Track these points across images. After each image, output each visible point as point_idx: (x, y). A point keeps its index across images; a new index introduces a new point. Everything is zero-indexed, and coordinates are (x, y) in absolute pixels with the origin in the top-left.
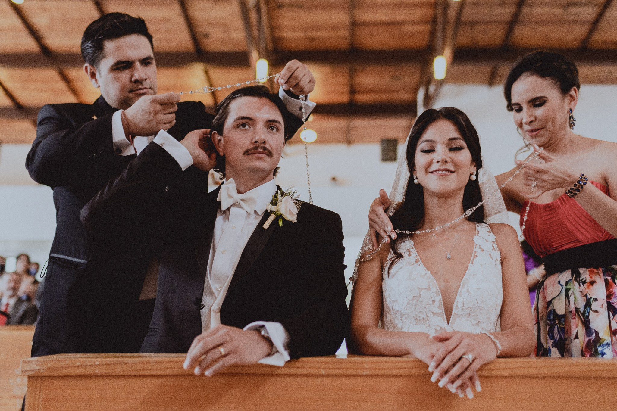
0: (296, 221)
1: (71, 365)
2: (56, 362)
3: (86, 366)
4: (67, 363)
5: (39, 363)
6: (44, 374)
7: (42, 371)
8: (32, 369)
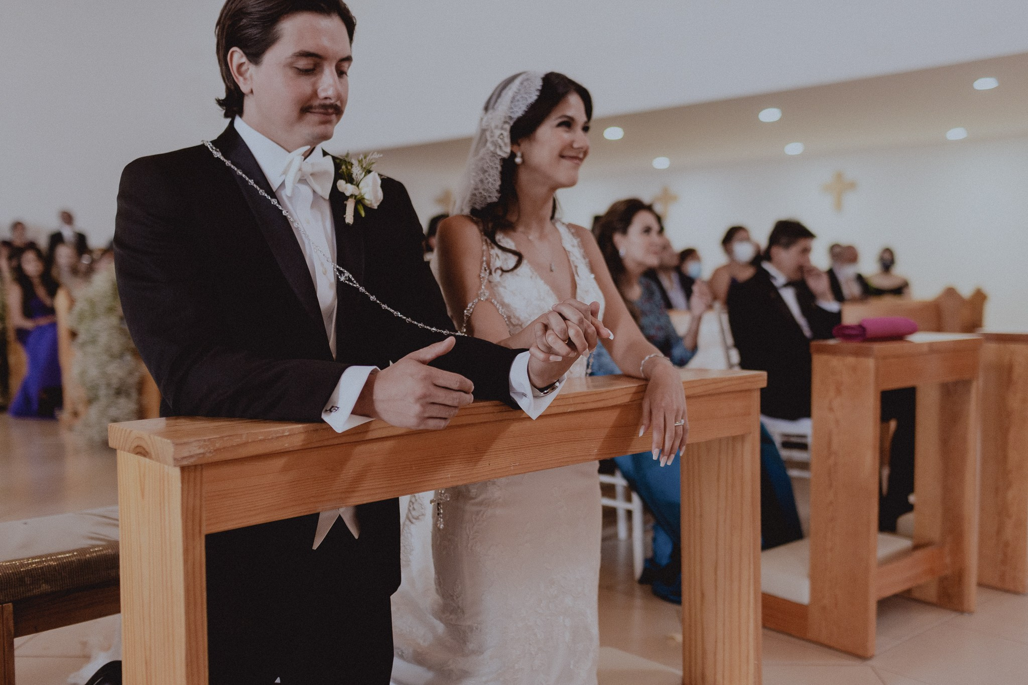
0: (376, 208)
1: (250, 441)
2: (227, 438)
3: (272, 438)
4: (244, 439)
5: (202, 443)
6: (210, 460)
7: (208, 455)
8: (192, 454)
